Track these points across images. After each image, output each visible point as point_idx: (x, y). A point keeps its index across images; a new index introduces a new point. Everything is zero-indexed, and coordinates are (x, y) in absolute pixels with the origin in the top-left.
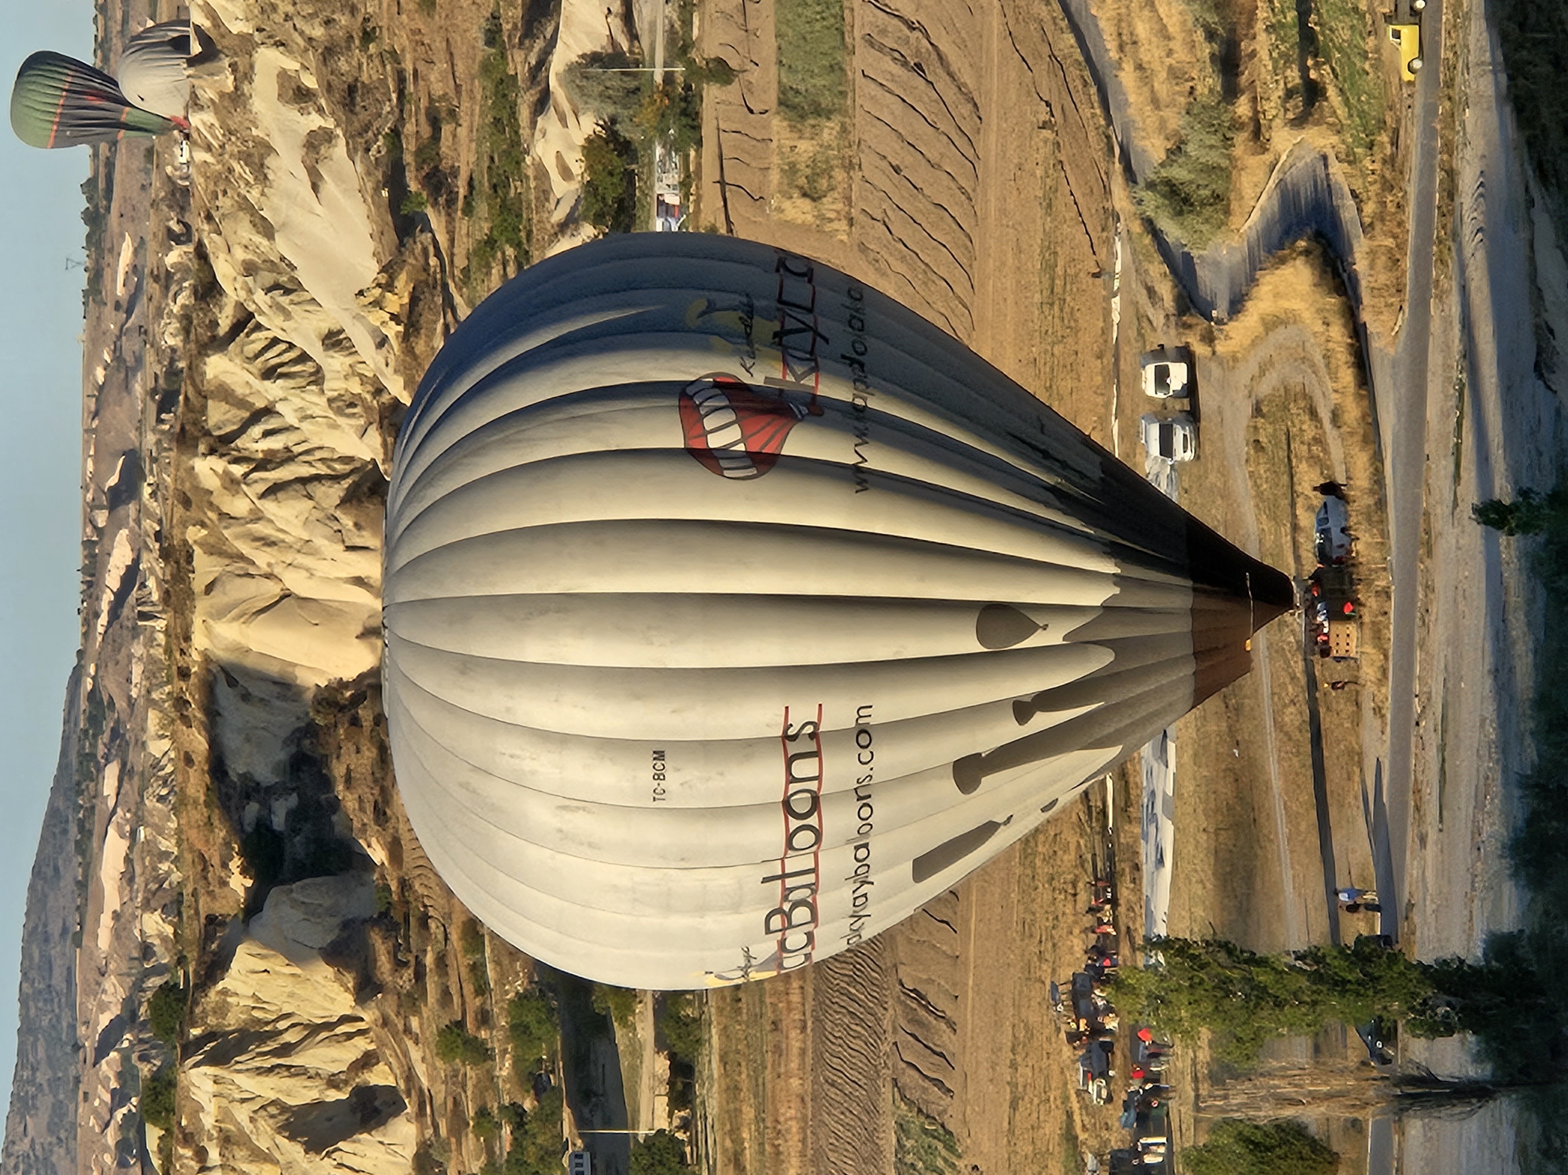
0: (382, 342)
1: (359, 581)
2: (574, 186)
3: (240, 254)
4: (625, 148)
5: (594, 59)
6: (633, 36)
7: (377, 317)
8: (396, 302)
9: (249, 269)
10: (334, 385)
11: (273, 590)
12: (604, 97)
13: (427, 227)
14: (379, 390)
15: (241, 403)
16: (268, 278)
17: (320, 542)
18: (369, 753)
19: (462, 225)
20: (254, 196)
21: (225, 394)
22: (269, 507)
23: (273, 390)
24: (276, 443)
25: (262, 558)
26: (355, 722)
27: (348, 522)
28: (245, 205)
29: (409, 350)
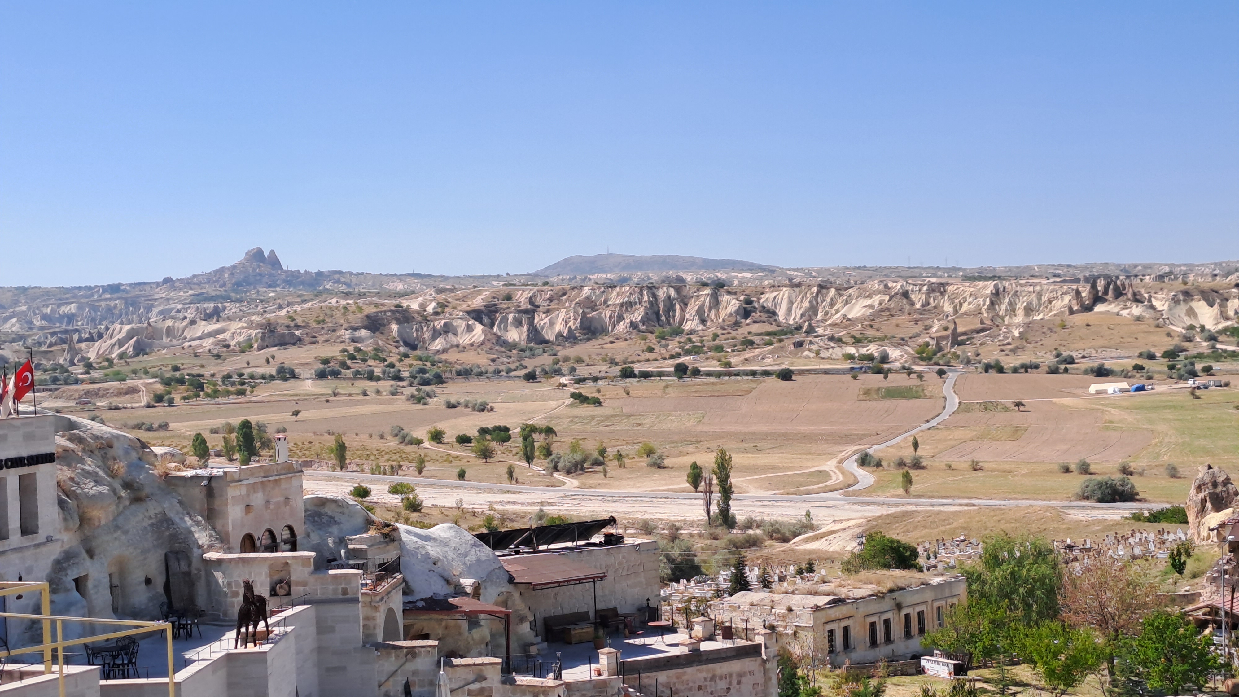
0: (837, 319)
1: (795, 316)
2: (865, 352)
4: (872, 360)
5: (888, 355)
6: (892, 361)
7: (841, 318)
8: (844, 322)
9: (850, 295)
10: (830, 311)
11: (794, 302)
12: (881, 357)
14: (829, 319)
15: (826, 295)
16: (848, 299)
17: (802, 309)
18: (765, 320)
19: (858, 332)
20: (863, 296)
21: (828, 292)
22: (808, 300)
23: (829, 300)
24: (820, 301)
25: (799, 299)
26: (770, 317)
28: (861, 294)
29: (835, 324)
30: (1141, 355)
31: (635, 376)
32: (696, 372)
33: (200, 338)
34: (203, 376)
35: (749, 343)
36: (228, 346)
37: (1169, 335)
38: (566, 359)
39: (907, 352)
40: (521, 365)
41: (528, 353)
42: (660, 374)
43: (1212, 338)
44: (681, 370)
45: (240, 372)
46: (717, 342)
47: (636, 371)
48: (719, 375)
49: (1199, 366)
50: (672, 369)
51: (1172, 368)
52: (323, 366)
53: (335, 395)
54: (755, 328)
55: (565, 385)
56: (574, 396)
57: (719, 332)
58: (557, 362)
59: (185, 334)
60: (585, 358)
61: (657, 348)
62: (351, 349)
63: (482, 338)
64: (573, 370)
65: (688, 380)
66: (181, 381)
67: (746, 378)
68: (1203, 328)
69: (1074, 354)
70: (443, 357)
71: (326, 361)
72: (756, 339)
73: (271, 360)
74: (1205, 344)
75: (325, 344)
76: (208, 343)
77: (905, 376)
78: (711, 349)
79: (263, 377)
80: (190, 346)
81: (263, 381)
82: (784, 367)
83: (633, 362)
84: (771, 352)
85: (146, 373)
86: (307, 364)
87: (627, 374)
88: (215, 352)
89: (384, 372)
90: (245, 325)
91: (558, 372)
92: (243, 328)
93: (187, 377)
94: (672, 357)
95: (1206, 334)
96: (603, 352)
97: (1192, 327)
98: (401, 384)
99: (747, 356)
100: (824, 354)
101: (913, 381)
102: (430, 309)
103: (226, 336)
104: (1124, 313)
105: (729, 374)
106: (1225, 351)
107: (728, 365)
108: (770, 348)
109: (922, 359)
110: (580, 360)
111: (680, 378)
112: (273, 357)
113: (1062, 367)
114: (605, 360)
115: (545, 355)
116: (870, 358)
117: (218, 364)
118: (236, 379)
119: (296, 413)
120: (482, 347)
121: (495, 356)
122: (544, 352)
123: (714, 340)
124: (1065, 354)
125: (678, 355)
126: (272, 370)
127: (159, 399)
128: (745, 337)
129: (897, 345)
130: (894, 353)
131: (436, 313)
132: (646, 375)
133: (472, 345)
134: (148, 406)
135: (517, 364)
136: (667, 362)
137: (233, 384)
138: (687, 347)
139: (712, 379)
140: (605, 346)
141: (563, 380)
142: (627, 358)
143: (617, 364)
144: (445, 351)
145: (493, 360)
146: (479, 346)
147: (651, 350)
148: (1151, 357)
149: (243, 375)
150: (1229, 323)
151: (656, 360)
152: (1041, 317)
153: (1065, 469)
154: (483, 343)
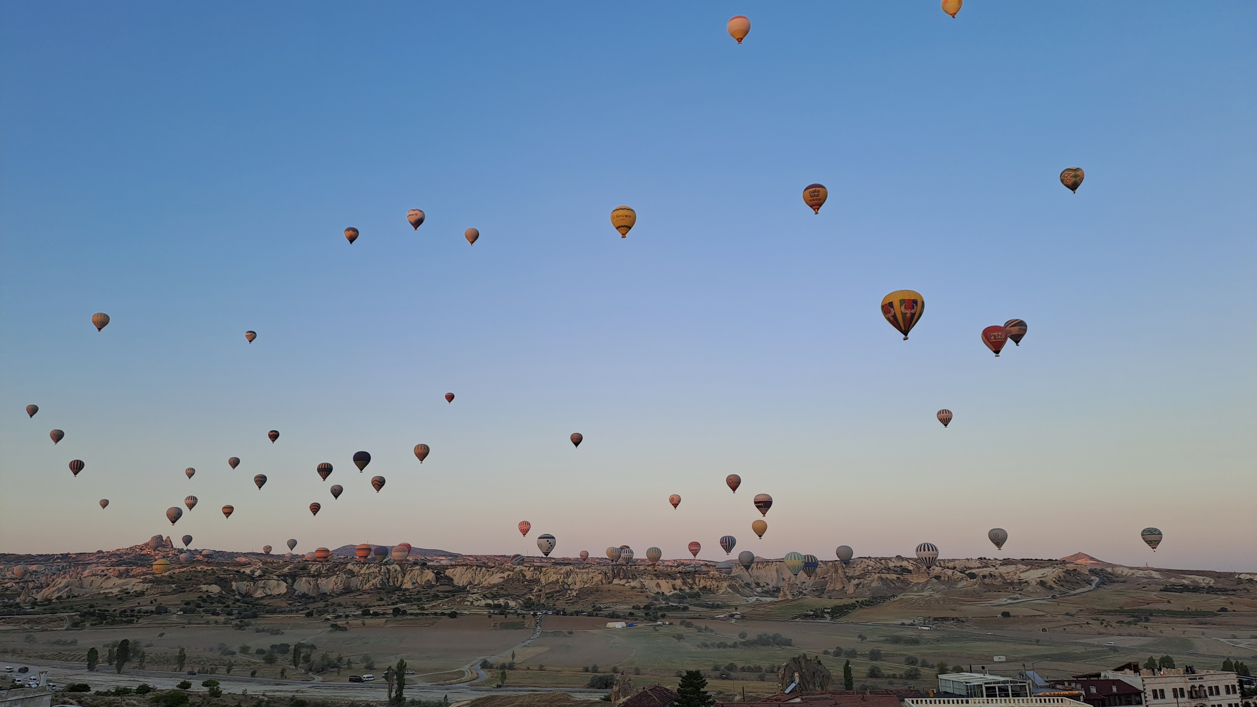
0: (485, 584)
2: (497, 603)
3: (494, 571)
8: (488, 586)
10: (481, 580)
11: (463, 574)
12: (505, 605)
15: (480, 571)
16: (492, 574)
17: (467, 579)
20: (499, 572)
22: (471, 574)
23: (482, 574)
24: (476, 574)
25: (466, 573)
26: (450, 582)
27: (469, 581)
30: (634, 607)
31: (370, 614)
32: (404, 613)
33: (111, 588)
34: (108, 611)
35: (436, 597)
36: (129, 593)
37: (647, 597)
38: (333, 604)
39: (519, 603)
40: (306, 607)
41: (311, 600)
42: (384, 614)
43: (667, 599)
44: (396, 612)
45: (132, 609)
46: (419, 596)
47: (371, 612)
48: (417, 615)
49: (660, 614)
50: (391, 611)
51: (647, 614)
52: (186, 606)
53: (189, 624)
54: (441, 588)
55: (329, 620)
56: (332, 626)
57: (421, 590)
58: (327, 606)
59: (102, 585)
60: (344, 603)
61: (385, 599)
62: (205, 596)
63: (285, 590)
64: (334, 611)
65: (398, 617)
66: (93, 614)
67: (431, 617)
68: (663, 593)
69: (602, 606)
70: (261, 602)
71: (187, 603)
72: (441, 594)
73: (154, 602)
74: (664, 602)
75: (189, 593)
76: (115, 591)
77: (516, 616)
78: (415, 600)
79: (146, 612)
80: (104, 593)
81: (146, 615)
82: (453, 610)
83: (371, 607)
84: (447, 602)
85: (72, 609)
86: (176, 605)
87: (366, 613)
88: (119, 596)
89: (222, 611)
90: (141, 580)
91: (327, 612)
92: (140, 582)
93: (97, 612)
94: (393, 604)
95: (664, 597)
96: (355, 600)
97: (658, 593)
98: (231, 617)
99: (434, 604)
100: (476, 603)
101: (520, 619)
102: (257, 574)
103: (129, 587)
104: (627, 585)
105: (423, 614)
106: (672, 606)
107: (423, 609)
108: (447, 599)
109: (526, 607)
110: (340, 605)
111: (395, 616)
112: (156, 600)
113: (595, 613)
114: (354, 605)
115: (321, 602)
116: (499, 606)
117: (119, 604)
118: (129, 613)
119: (161, 635)
121: (292, 602)
122: (321, 600)
123: (417, 595)
124: (598, 606)
125: (397, 603)
126: (153, 608)
127: (75, 625)
129: (514, 599)
130: (512, 603)
131: (260, 576)
132: (376, 614)
133: (279, 595)
134: (67, 630)
135: (304, 607)
136: (390, 607)
137: (127, 616)
138: (402, 598)
139: (413, 617)
140: (356, 597)
141: (328, 617)
142: (367, 604)
143: (361, 608)
144: (262, 598)
145: (290, 604)
146: (283, 596)
147: (382, 599)
148: (639, 608)
149: (135, 610)
150: (676, 592)
151: (384, 605)
152: (588, 585)
153: (586, 670)
154: (285, 594)
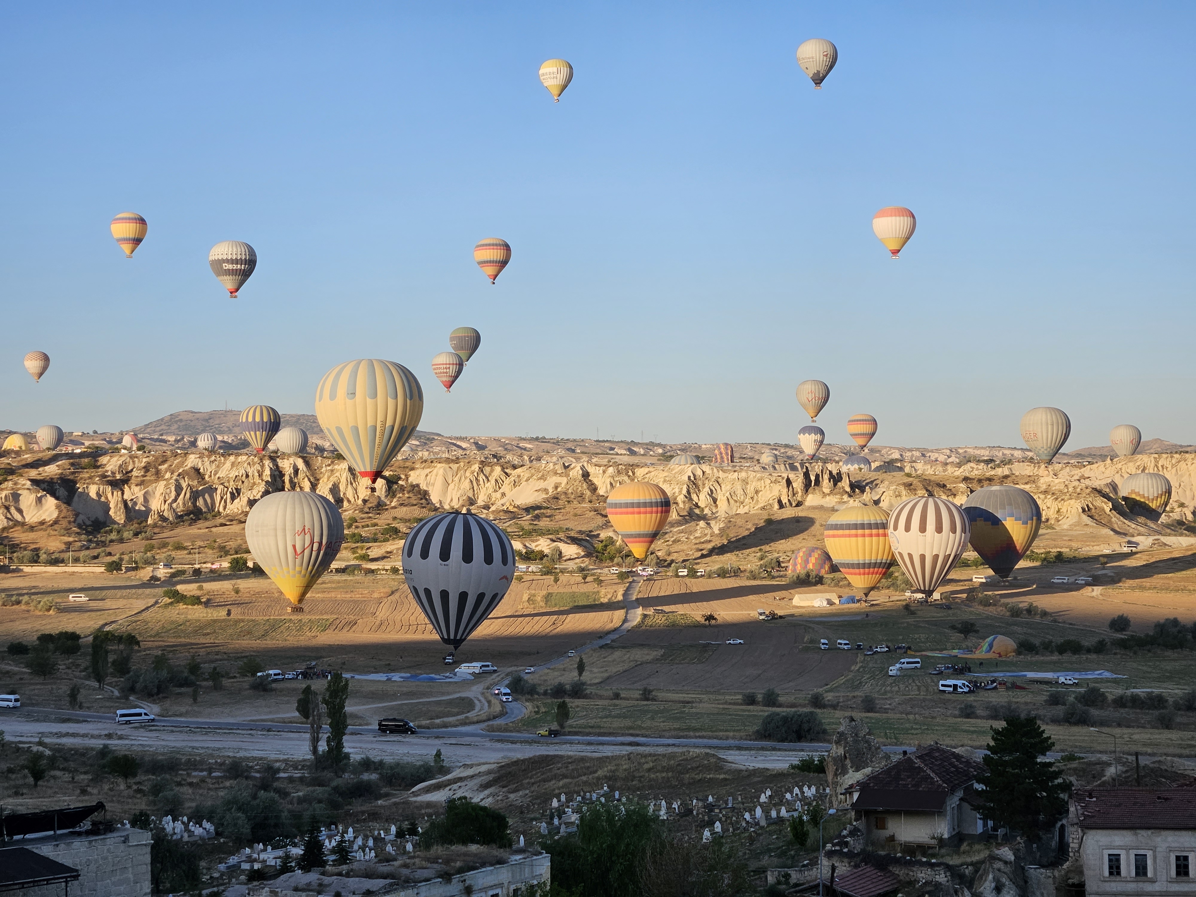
0: (503, 505)
1: (452, 500)
2: (534, 548)
3: (522, 474)
4: (541, 559)
5: (561, 553)
6: (566, 561)
7: (508, 504)
8: (511, 509)
9: (519, 476)
10: (494, 495)
11: (450, 482)
12: (552, 554)
13: (527, 515)
14: (492, 504)
15: (490, 474)
16: (517, 481)
17: (460, 491)
18: (415, 502)
19: (527, 523)
20: (535, 477)
21: (492, 471)
22: (468, 480)
23: (493, 482)
24: (481, 482)
25: (456, 479)
26: (421, 499)
27: (464, 498)
28: (532, 475)
29: (500, 511)
31: (247, 569)
35: (393, 532)
38: (163, 545)
40: (104, 551)
41: (114, 536)
46: (354, 528)
47: (250, 564)
48: (353, 571)
54: (402, 513)
55: (158, 580)
56: (168, 593)
58: (149, 548)
60: (187, 543)
63: (55, 515)
64: (168, 561)
67: (386, 576)
69: (781, 557)
72: (402, 527)
77: (581, 577)
83: (247, 552)
87: (238, 566)
91: (152, 561)
96: (211, 537)
99: (389, 548)
101: (590, 584)
104: (840, 508)
105: (366, 570)
107: (365, 558)
109: (602, 559)
110: (179, 547)
114: (211, 548)
115: (137, 540)
116: (542, 556)
120: (56, 527)
121: (71, 539)
122: (135, 535)
123: (350, 526)
124: (771, 556)
128: (388, 525)
129: (573, 540)
130: (569, 550)
133: (42, 523)
135: (100, 549)
140: (214, 529)
141: (157, 573)
142: (240, 546)
143: (227, 553)
145: (68, 544)
146: (52, 525)
152: (746, 510)
153: (751, 700)
154: (56, 522)
